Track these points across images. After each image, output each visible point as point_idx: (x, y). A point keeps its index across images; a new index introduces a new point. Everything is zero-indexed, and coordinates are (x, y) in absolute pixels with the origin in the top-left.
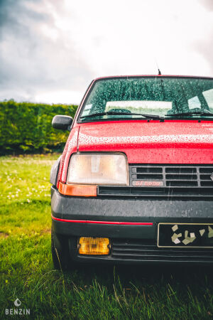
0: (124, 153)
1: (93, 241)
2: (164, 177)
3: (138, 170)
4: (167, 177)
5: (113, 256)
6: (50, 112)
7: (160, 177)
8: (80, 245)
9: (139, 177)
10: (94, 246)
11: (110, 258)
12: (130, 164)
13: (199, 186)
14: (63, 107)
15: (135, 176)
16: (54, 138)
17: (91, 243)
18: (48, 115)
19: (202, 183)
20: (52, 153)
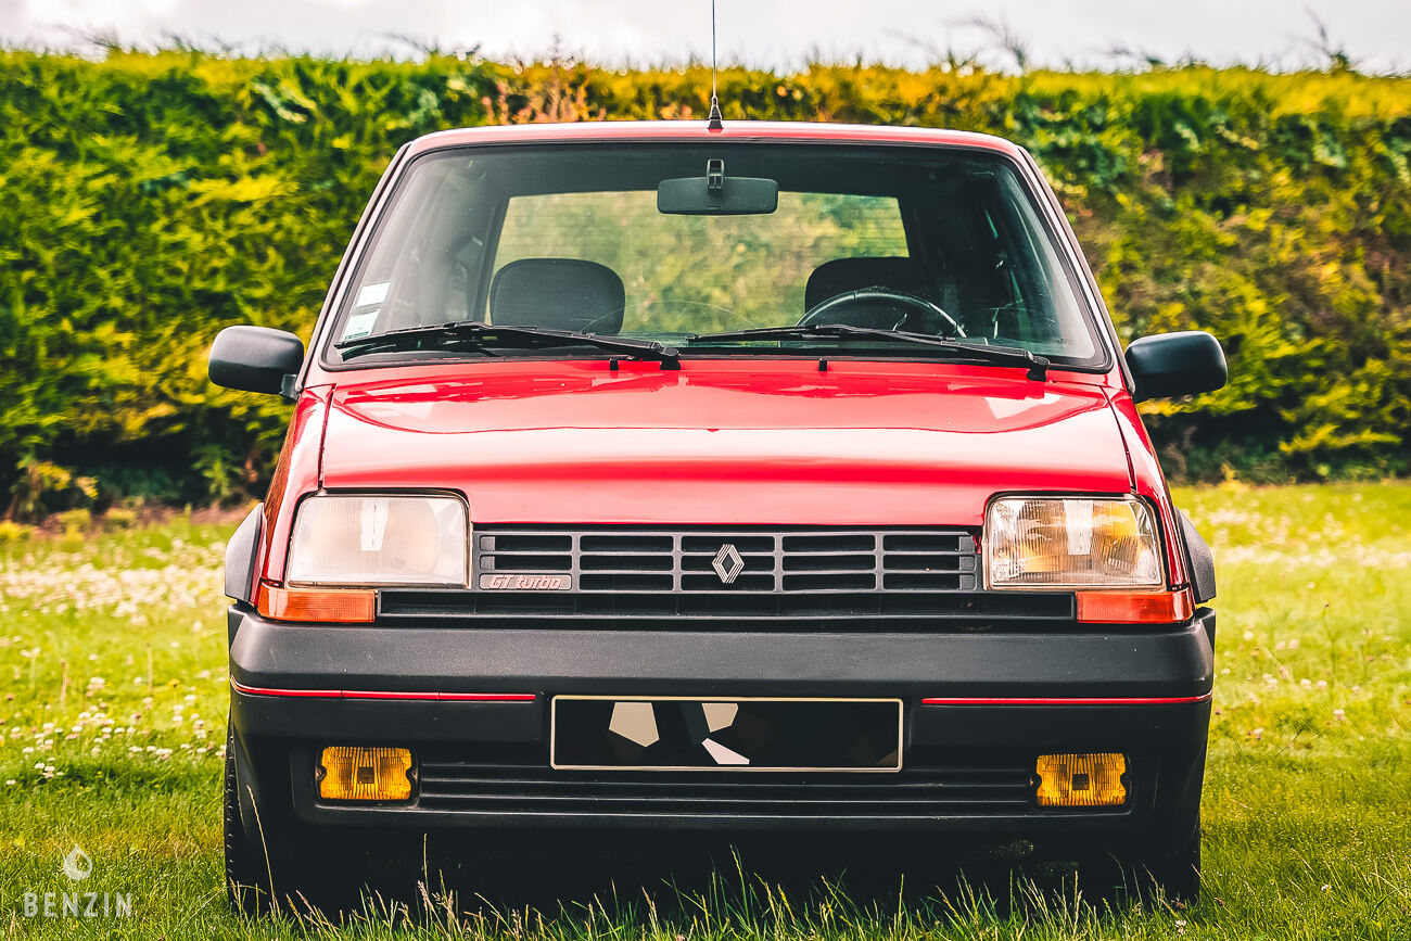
0: (461, 495)
1: (363, 759)
2: (576, 562)
3: (501, 543)
4: (586, 562)
5: (424, 803)
6: (85, 125)
7: (565, 563)
8: (324, 771)
9: (502, 563)
10: (366, 775)
11: (413, 809)
12: (477, 526)
13: (677, 589)
14: (214, 81)
15: (491, 562)
16: (121, 370)
17: (357, 764)
18: (67, 152)
19: (687, 582)
20: (99, 507)
